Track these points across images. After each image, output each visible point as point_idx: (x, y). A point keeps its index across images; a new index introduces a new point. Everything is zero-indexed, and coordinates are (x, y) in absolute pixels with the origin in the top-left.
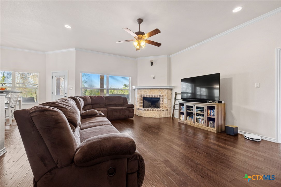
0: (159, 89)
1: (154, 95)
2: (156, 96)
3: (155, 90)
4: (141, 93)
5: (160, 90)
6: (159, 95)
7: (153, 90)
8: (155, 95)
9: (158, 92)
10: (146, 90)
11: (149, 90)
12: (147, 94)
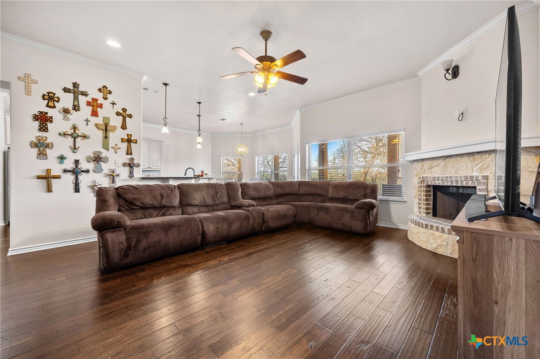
0: (472, 154)
1: (454, 179)
2: (462, 182)
3: (459, 158)
4: (422, 172)
5: (476, 157)
6: (472, 177)
7: (453, 159)
8: (456, 177)
9: (470, 165)
10: (435, 163)
11: (442, 163)
12: (436, 176)
